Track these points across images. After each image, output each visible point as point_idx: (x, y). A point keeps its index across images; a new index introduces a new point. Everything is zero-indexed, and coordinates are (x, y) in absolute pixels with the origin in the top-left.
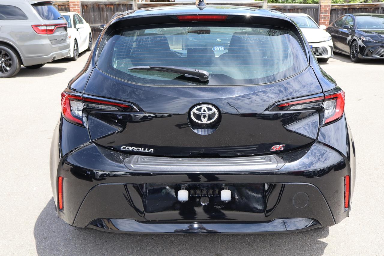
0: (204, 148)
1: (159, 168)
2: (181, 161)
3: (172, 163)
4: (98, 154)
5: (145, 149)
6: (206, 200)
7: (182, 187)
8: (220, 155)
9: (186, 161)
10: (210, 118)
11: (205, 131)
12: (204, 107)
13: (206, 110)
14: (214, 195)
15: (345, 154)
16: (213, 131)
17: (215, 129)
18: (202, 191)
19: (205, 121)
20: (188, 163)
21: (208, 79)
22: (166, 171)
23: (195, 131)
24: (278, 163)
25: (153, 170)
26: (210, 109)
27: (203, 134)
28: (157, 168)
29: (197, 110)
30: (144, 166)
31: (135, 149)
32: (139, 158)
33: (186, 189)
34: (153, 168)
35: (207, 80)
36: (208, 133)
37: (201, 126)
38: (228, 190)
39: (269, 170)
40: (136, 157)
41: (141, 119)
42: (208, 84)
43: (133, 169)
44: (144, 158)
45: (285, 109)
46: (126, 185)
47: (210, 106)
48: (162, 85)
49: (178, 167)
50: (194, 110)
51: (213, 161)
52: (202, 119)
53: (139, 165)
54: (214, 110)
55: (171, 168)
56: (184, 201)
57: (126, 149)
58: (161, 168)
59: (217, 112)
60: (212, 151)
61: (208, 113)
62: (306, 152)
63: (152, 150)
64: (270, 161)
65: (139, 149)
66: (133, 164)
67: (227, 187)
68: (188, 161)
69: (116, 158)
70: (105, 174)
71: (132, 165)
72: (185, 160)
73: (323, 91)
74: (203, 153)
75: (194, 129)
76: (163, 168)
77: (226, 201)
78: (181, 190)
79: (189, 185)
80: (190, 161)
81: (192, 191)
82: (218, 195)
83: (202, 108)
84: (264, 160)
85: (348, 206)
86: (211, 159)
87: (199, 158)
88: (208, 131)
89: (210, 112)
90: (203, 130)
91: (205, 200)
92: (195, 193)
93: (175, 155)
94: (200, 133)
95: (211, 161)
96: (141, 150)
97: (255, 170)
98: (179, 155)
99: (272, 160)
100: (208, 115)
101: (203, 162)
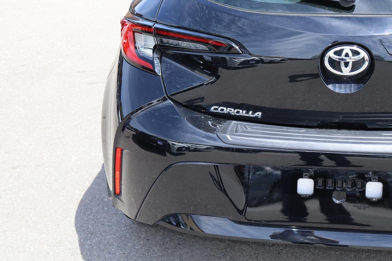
0: (341, 113)
1: (270, 143)
2: (304, 134)
3: (291, 136)
4: (176, 116)
5: (247, 113)
6: (341, 196)
7: (304, 174)
8: (367, 126)
9: (313, 133)
10: (356, 65)
11: (346, 88)
12: (347, 49)
13: (350, 54)
14: (354, 189)
16: (359, 88)
17: (362, 85)
18: (335, 183)
19: (346, 71)
20: (316, 137)
21: (355, 4)
22: (282, 147)
23: (330, 87)
25: (261, 146)
26: (356, 53)
27: (342, 91)
28: (267, 142)
29: (335, 53)
30: (247, 138)
31: (233, 111)
32: (239, 125)
33: (310, 177)
34: (261, 142)
35: (352, 4)
36: (351, 90)
37: (339, 80)
38: (379, 181)
40: (234, 124)
41: (241, 64)
42: (353, 11)
43: (231, 143)
44: (246, 126)
46: (217, 166)
48: (280, 11)
49: (301, 142)
50: (331, 54)
51: (356, 135)
52: (343, 67)
53: (239, 137)
54: (363, 54)
55: (289, 144)
56: (306, 195)
57: (219, 111)
58: (273, 143)
59: (367, 57)
60: (356, 119)
63: (259, 114)
65: (238, 112)
66: (230, 135)
67: (377, 177)
68: (316, 134)
69: (203, 123)
70: (184, 147)
71: (228, 137)
72: (311, 131)
74: (340, 121)
75: (328, 84)
76: (276, 143)
77: (374, 199)
78: (302, 177)
79: (315, 172)
80: (319, 134)
81: (320, 181)
82: (362, 188)
83: (342, 50)
86: (353, 132)
87: (333, 130)
88: (351, 87)
90: (343, 85)
91: (339, 195)
92: (325, 183)
93: (295, 124)
94: (337, 91)
95: (353, 135)
96: (242, 113)
98: (301, 124)
100: (353, 62)
101: (340, 136)
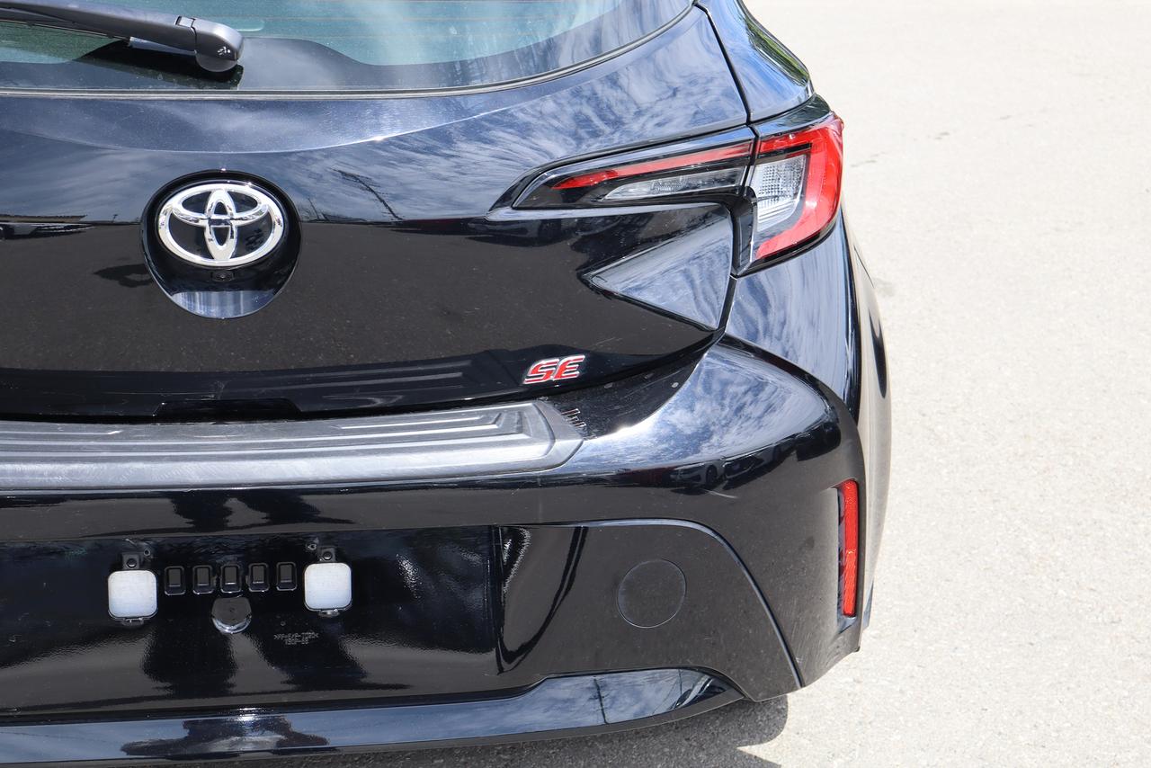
0: (223, 376)
1: (15, 473)
2: (121, 440)
3: (78, 449)
6: (236, 612)
7: (126, 557)
8: (297, 405)
9: (145, 437)
10: (251, 237)
11: (222, 304)
12: (220, 193)
13: (229, 203)
14: (273, 588)
15: (840, 388)
16: (262, 301)
17: (272, 290)
18: (217, 571)
19: (223, 255)
20: (149, 448)
21: (239, 62)
22: (49, 484)
23: (179, 299)
24: (553, 439)
27: (214, 312)
29: (188, 204)
33: (143, 566)
35: (231, 65)
36: (237, 309)
37: (208, 280)
38: (338, 560)
39: (512, 471)
42: (236, 84)
45: (587, 199)
47: (247, 189)
48: (22, 86)
49: (105, 466)
50: (175, 205)
51: (266, 434)
52: (213, 245)
54: (266, 203)
55: (70, 473)
56: (135, 619)
58: (22, 473)
59: (277, 214)
60: (264, 390)
61: (238, 219)
62: (675, 385)
64: (520, 430)
67: (332, 550)
68: (153, 438)
72: (137, 432)
73: (752, 119)
74: (219, 398)
75: (173, 291)
76: (33, 473)
77: (329, 613)
78: (121, 569)
79: (158, 549)
80: (162, 438)
81: (175, 575)
82: (292, 585)
84: (495, 427)
85: (854, 608)
86: (257, 426)
87: (202, 425)
88: (236, 301)
89: (250, 216)
90: (214, 295)
91: (231, 610)
92: (188, 581)
93: (92, 412)
94: (200, 310)
95: (257, 435)
97: (453, 472)
98: (110, 412)
99: (529, 425)
100: (240, 228)
101: (221, 439)
